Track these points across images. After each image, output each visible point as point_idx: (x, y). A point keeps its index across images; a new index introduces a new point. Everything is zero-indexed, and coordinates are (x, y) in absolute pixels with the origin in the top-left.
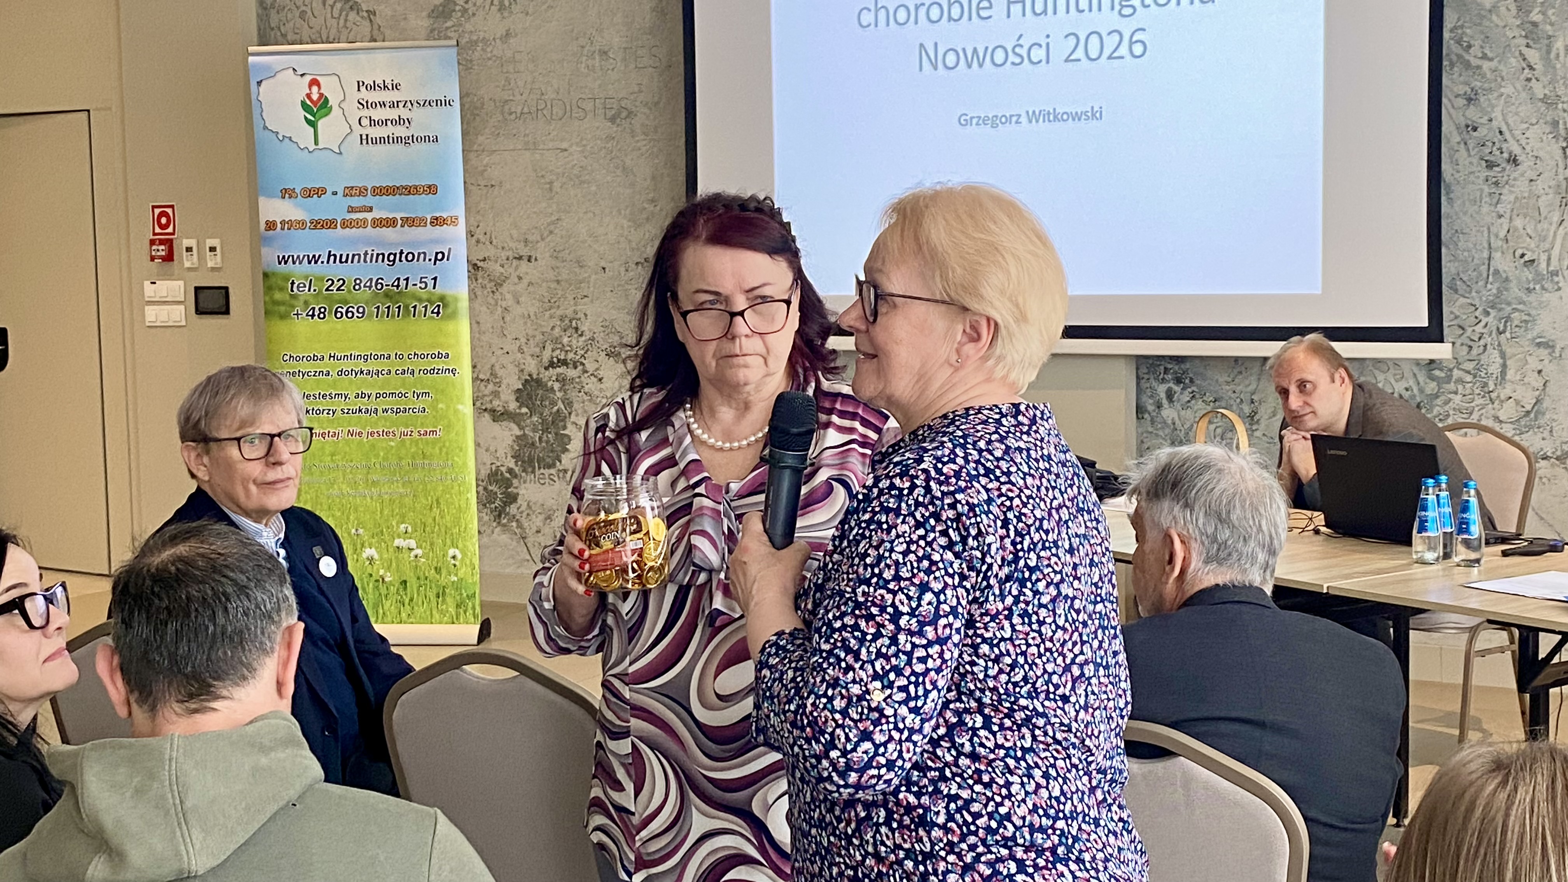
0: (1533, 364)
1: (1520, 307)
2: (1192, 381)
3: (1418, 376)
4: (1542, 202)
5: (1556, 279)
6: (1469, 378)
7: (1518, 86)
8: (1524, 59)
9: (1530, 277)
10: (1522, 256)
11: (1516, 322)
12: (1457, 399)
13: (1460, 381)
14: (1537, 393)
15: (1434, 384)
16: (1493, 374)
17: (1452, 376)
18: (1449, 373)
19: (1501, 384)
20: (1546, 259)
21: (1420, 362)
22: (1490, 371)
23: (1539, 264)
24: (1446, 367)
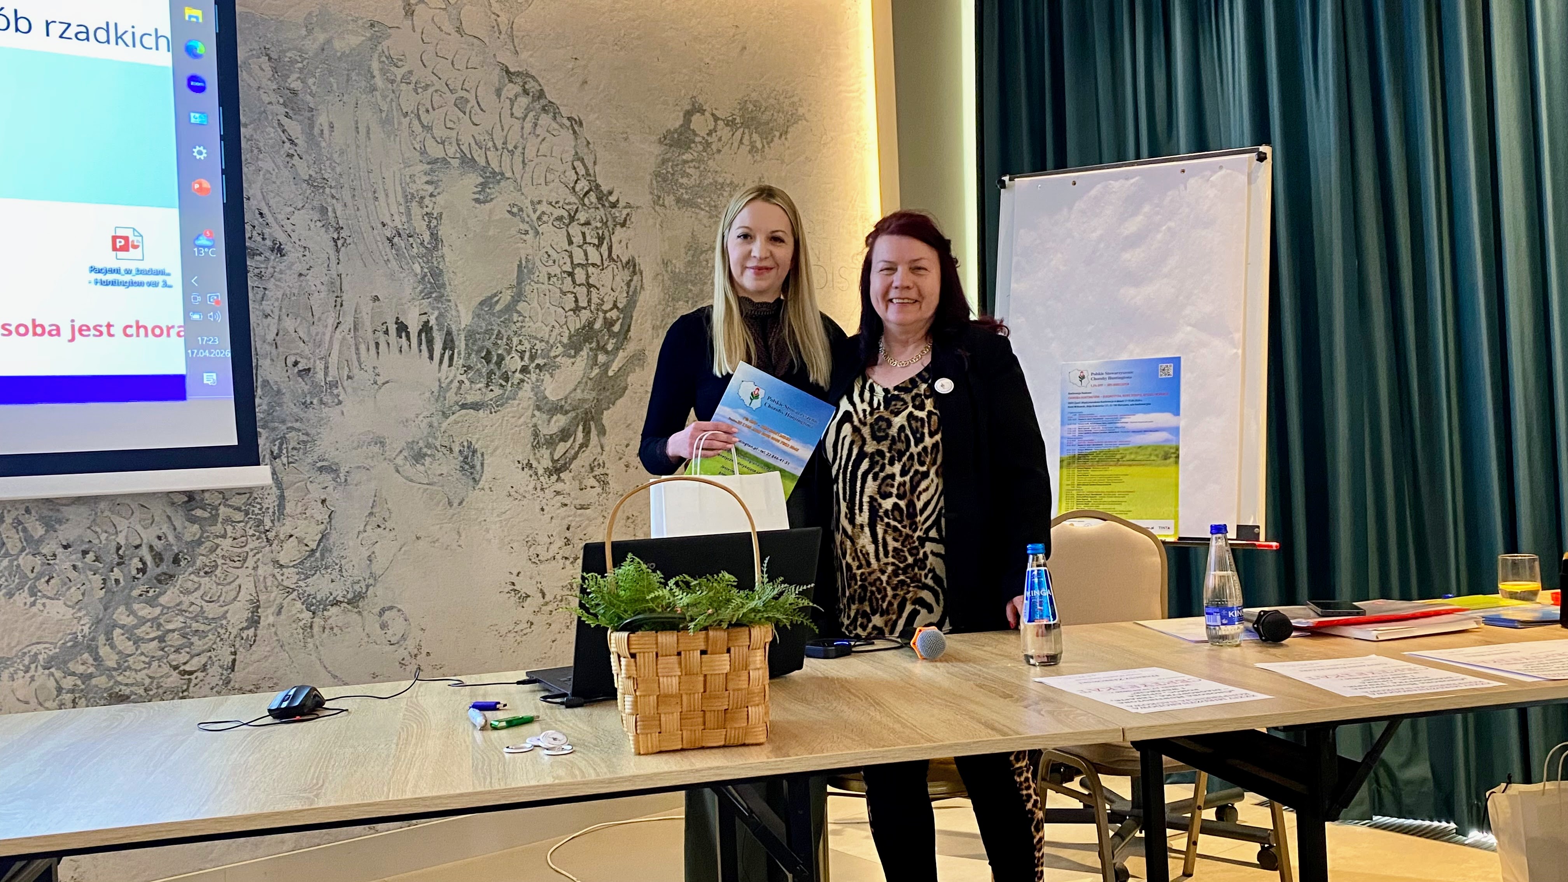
0: (316, 493)
1: (297, 425)
3: (173, 519)
4: (316, 301)
5: (335, 392)
6: (238, 516)
7: (279, 161)
8: (284, 131)
9: (306, 388)
10: (296, 364)
11: (293, 444)
12: (226, 543)
13: (228, 520)
14: (322, 527)
15: (195, 528)
16: (268, 508)
17: (218, 515)
18: (214, 512)
19: (279, 521)
20: (323, 367)
21: (176, 500)
22: (265, 506)
23: (316, 373)
24: (209, 505)
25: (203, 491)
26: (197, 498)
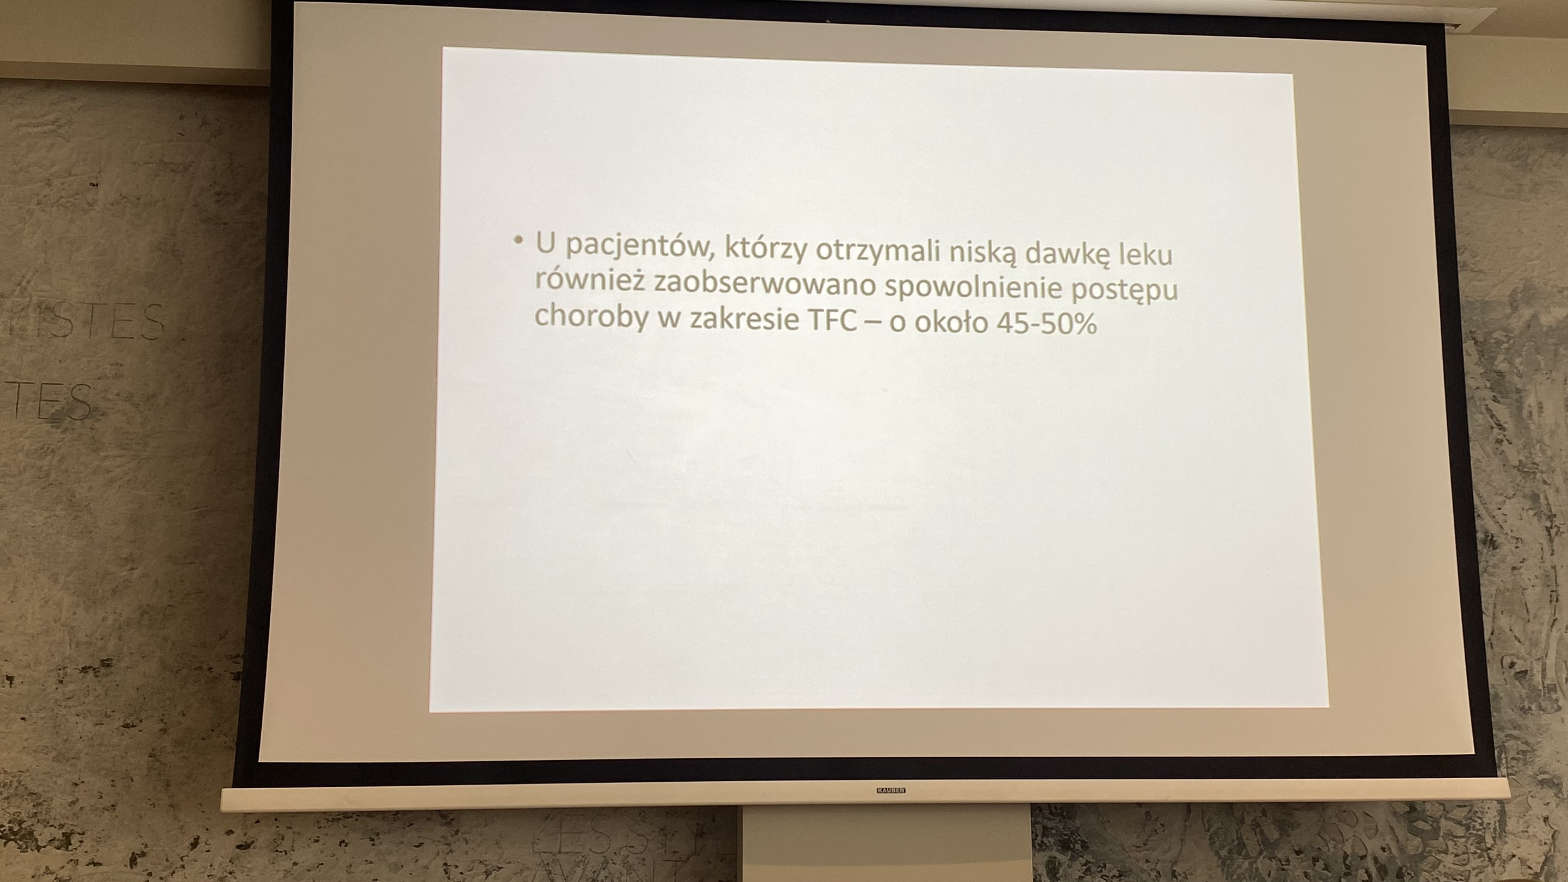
0: (1537, 808)
1: (1515, 733)
2: (1084, 845)
3: (1396, 831)
4: (1532, 595)
5: (1554, 696)
6: (1460, 831)
7: (1488, 448)
8: (1492, 416)
9: (1524, 692)
10: (1512, 665)
11: (1512, 753)
12: (1448, 860)
13: (1450, 835)
14: (1545, 848)
15: (1417, 841)
16: (1489, 824)
17: (1440, 829)
18: (1435, 825)
19: (1500, 838)
20: (1540, 670)
21: (1398, 810)
22: (1486, 821)
23: (1533, 676)
24: (1431, 817)
25: (1424, 802)
26: (1419, 809)
